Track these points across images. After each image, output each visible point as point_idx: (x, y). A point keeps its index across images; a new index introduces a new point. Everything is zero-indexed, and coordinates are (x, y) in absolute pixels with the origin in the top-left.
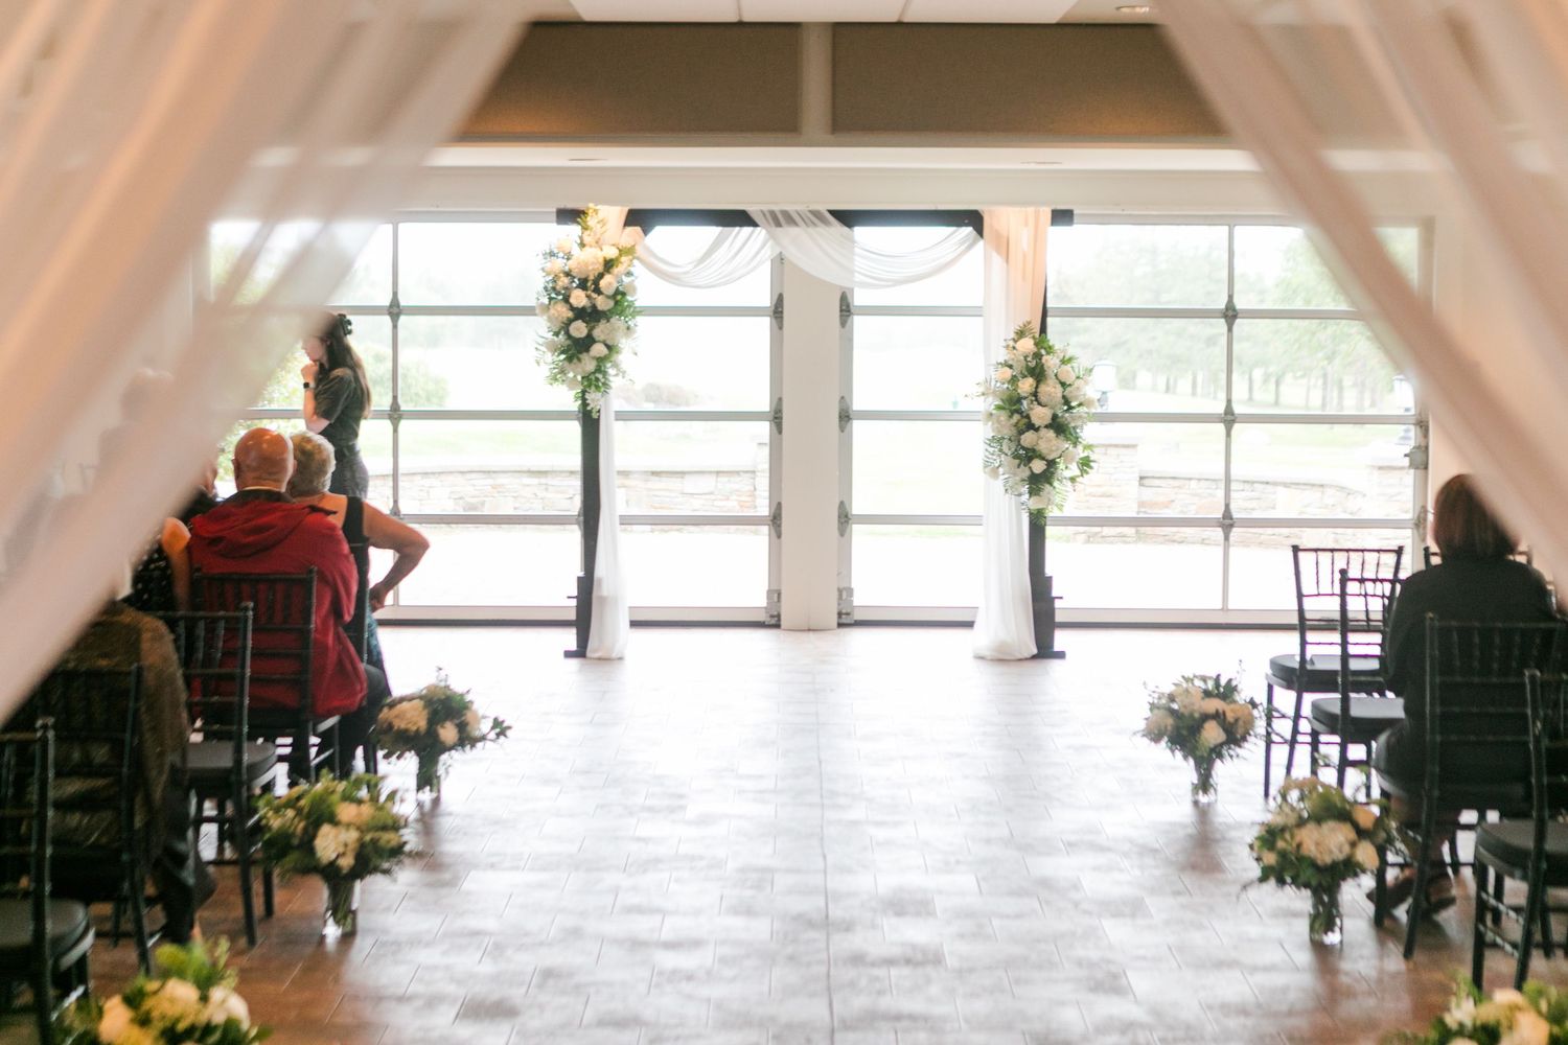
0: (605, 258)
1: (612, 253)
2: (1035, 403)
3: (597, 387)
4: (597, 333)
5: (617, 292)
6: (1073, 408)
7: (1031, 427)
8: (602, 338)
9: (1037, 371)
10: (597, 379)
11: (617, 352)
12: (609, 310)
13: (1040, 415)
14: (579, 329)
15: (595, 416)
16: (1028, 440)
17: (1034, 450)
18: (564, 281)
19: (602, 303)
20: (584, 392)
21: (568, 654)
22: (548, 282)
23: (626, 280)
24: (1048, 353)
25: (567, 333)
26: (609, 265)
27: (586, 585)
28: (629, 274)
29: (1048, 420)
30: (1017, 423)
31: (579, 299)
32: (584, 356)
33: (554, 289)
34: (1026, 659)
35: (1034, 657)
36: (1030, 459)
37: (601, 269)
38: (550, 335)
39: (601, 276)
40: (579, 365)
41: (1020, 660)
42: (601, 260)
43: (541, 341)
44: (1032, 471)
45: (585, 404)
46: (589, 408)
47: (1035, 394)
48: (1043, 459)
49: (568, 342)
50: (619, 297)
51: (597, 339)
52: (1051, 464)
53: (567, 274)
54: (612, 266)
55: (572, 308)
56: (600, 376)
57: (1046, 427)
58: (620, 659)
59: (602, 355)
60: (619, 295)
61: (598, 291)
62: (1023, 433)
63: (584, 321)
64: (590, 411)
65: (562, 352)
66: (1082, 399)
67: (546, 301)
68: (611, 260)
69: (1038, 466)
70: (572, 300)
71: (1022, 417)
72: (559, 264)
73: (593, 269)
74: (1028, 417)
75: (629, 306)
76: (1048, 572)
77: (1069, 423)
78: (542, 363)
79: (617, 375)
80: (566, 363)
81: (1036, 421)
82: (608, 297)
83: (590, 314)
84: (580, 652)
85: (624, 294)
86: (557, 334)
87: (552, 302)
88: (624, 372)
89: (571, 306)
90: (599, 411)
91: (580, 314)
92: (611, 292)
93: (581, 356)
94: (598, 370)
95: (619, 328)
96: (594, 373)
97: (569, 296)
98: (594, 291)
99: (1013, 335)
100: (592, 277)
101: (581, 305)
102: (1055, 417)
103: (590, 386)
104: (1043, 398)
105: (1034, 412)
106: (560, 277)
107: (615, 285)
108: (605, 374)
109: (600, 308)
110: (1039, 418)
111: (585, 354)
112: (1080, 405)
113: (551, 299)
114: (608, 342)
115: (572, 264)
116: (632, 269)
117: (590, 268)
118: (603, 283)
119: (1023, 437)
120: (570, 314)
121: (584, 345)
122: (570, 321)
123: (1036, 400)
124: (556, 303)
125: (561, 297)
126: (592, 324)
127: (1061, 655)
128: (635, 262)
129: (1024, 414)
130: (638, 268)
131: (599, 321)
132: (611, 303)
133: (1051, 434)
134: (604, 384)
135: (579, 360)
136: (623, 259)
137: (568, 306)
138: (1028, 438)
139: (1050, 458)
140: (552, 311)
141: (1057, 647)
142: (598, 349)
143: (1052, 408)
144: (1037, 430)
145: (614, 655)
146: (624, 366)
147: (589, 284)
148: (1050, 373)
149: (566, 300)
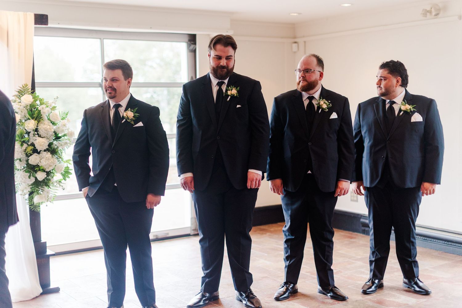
2: (37, 136)
6: (60, 138)
7: (35, 151)
9: (35, 116)
13: (41, 143)
16: (33, 160)
17: (38, 166)
24: (41, 104)
29: (46, 147)
30: (26, 150)
34: (37, 297)
35: (42, 294)
36: (36, 172)
41: (34, 298)
44: (36, 178)
47: (36, 130)
48: (44, 171)
52: (48, 173)
57: (45, 151)
62: (31, 155)
66: (66, 132)
69: (41, 176)
71: (28, 145)
74: (33, 145)
76: (43, 240)
77: (58, 148)
81: (39, 148)
99: (17, 93)
102: (50, 145)
104: (41, 132)
105: (37, 141)
110: (41, 145)
112: (65, 135)
119: (30, 158)
123: (38, 134)
127: (57, 290)
129: (29, 143)
133: (49, 155)
138: (34, 160)
139: (48, 170)
141: (52, 286)
143: (48, 139)
144: (39, 153)
148: (45, 117)
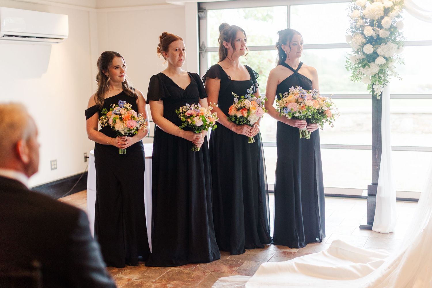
0: (384, 7)
1: (389, 4)
3: (379, 82)
4: (379, 51)
5: (391, 27)
8: (382, 54)
10: (380, 78)
11: (391, 61)
12: (387, 38)
14: (369, 49)
15: (378, 98)
18: (361, 22)
19: (382, 33)
20: (373, 84)
21: (362, 228)
22: (352, 24)
23: (397, 20)
25: (362, 51)
26: (387, 11)
27: (373, 191)
28: (398, 16)
31: (369, 31)
32: (372, 64)
33: (355, 26)
37: (382, 13)
38: (353, 54)
39: (382, 18)
40: (369, 69)
42: (382, 9)
43: (348, 57)
45: (373, 92)
46: (375, 94)
49: (364, 57)
50: (393, 29)
51: (379, 54)
53: (363, 18)
54: (389, 12)
55: (365, 38)
56: (382, 76)
58: (391, 233)
59: (382, 63)
60: (392, 30)
61: (380, 26)
63: (371, 44)
64: (376, 95)
65: (360, 63)
67: (351, 34)
68: (389, 8)
70: (365, 32)
72: (357, 13)
73: (378, 14)
75: (399, 35)
78: (350, 69)
79: (391, 75)
80: (362, 68)
82: (386, 30)
83: (376, 41)
84: (369, 227)
85: (396, 28)
86: (357, 52)
87: (354, 34)
88: (396, 73)
89: (365, 36)
90: (381, 95)
91: (370, 40)
92: (388, 26)
93: (370, 64)
94: (381, 71)
95: (393, 47)
96: (378, 73)
97: (363, 30)
98: (378, 27)
100: (377, 18)
101: (370, 35)
103: (375, 81)
106: (358, 20)
107: (390, 23)
108: (385, 74)
109: (381, 36)
111: (372, 63)
113: (353, 32)
114: (387, 56)
115: (365, 12)
116: (401, 14)
117: (376, 13)
118: (383, 22)
120: (364, 41)
121: (371, 58)
122: (364, 44)
124: (356, 35)
125: (359, 32)
126: (377, 46)
128: (404, 10)
130: (404, 13)
131: (381, 44)
132: (388, 33)
134: (384, 80)
135: (369, 66)
136: (396, 7)
137: (363, 36)
140: (354, 39)
142: (380, 61)
145: (387, 231)
146: (395, 70)
147: (375, 23)
149: (362, 33)
